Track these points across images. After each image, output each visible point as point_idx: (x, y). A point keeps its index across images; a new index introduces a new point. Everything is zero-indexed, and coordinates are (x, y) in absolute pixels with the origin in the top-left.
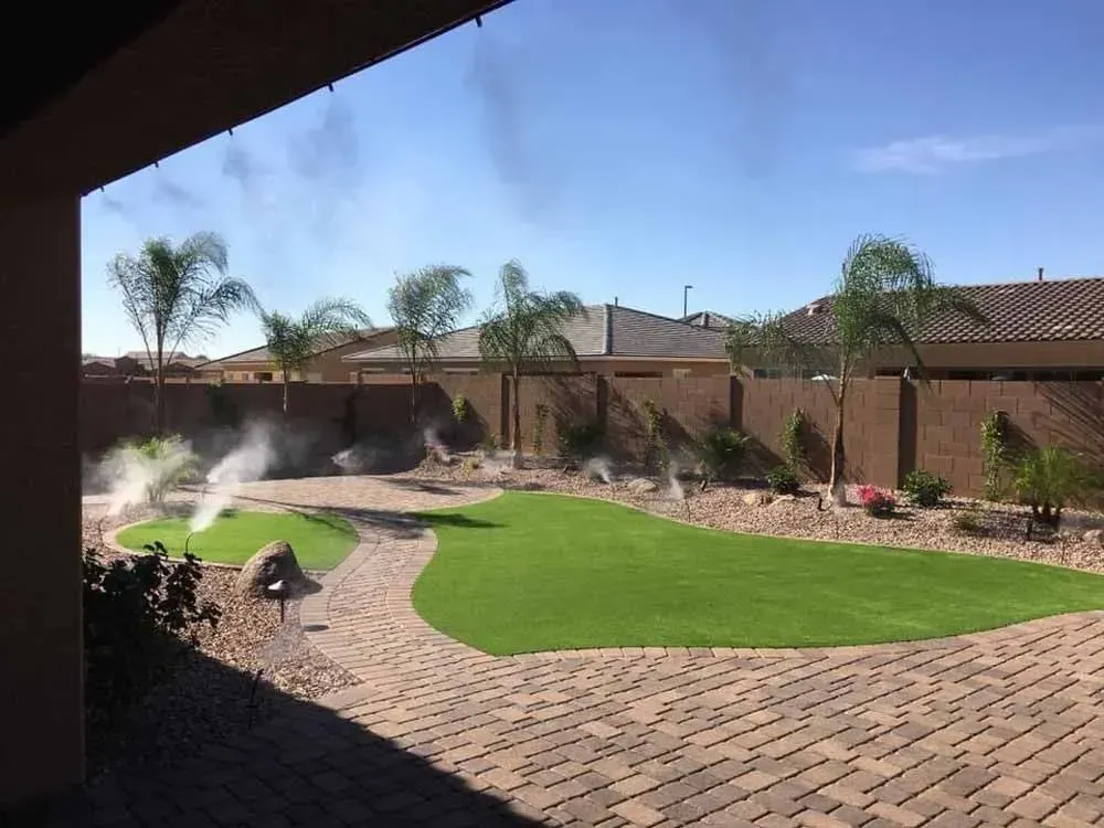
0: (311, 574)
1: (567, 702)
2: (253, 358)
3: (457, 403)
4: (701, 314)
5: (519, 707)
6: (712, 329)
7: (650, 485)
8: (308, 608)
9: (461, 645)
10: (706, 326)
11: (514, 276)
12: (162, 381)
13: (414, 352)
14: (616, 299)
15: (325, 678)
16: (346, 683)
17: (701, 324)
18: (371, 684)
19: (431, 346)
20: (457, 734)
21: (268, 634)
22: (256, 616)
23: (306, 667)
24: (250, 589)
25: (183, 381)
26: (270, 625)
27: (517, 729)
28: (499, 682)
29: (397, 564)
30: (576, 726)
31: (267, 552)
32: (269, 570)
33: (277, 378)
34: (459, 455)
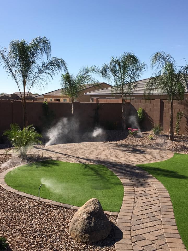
2: (54, 94)
12: (25, 101)
24: (81, 236)
25: (32, 101)
31: (88, 208)
32: (91, 223)
33: (62, 100)
34: (144, 133)
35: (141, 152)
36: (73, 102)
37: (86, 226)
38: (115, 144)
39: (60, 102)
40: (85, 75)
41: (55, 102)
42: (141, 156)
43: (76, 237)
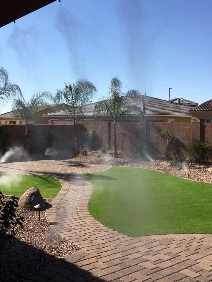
0: (46, 200)
1: (171, 259)
2: (8, 116)
3: (90, 132)
4: (177, 99)
5: (151, 262)
6: (182, 104)
7: (169, 164)
8: (49, 215)
9: (116, 232)
10: (179, 103)
11: (116, 83)
13: (74, 113)
14: (145, 93)
15: (63, 246)
16: (73, 249)
17: (178, 102)
18: (84, 250)
19: (80, 110)
20: (129, 275)
21: (35, 226)
22: (28, 218)
23: (55, 241)
24: (25, 206)
26: (35, 222)
27: (154, 273)
28: (138, 249)
29: (79, 196)
30: (178, 272)
31: (30, 192)
32: (31, 199)
33: (18, 123)
34: (93, 152)
35: (83, 166)
36: (27, 125)
37: (28, 200)
38: (65, 161)
39: (15, 124)
40: (39, 99)
41: (9, 124)
42: (84, 169)
43: (21, 208)
